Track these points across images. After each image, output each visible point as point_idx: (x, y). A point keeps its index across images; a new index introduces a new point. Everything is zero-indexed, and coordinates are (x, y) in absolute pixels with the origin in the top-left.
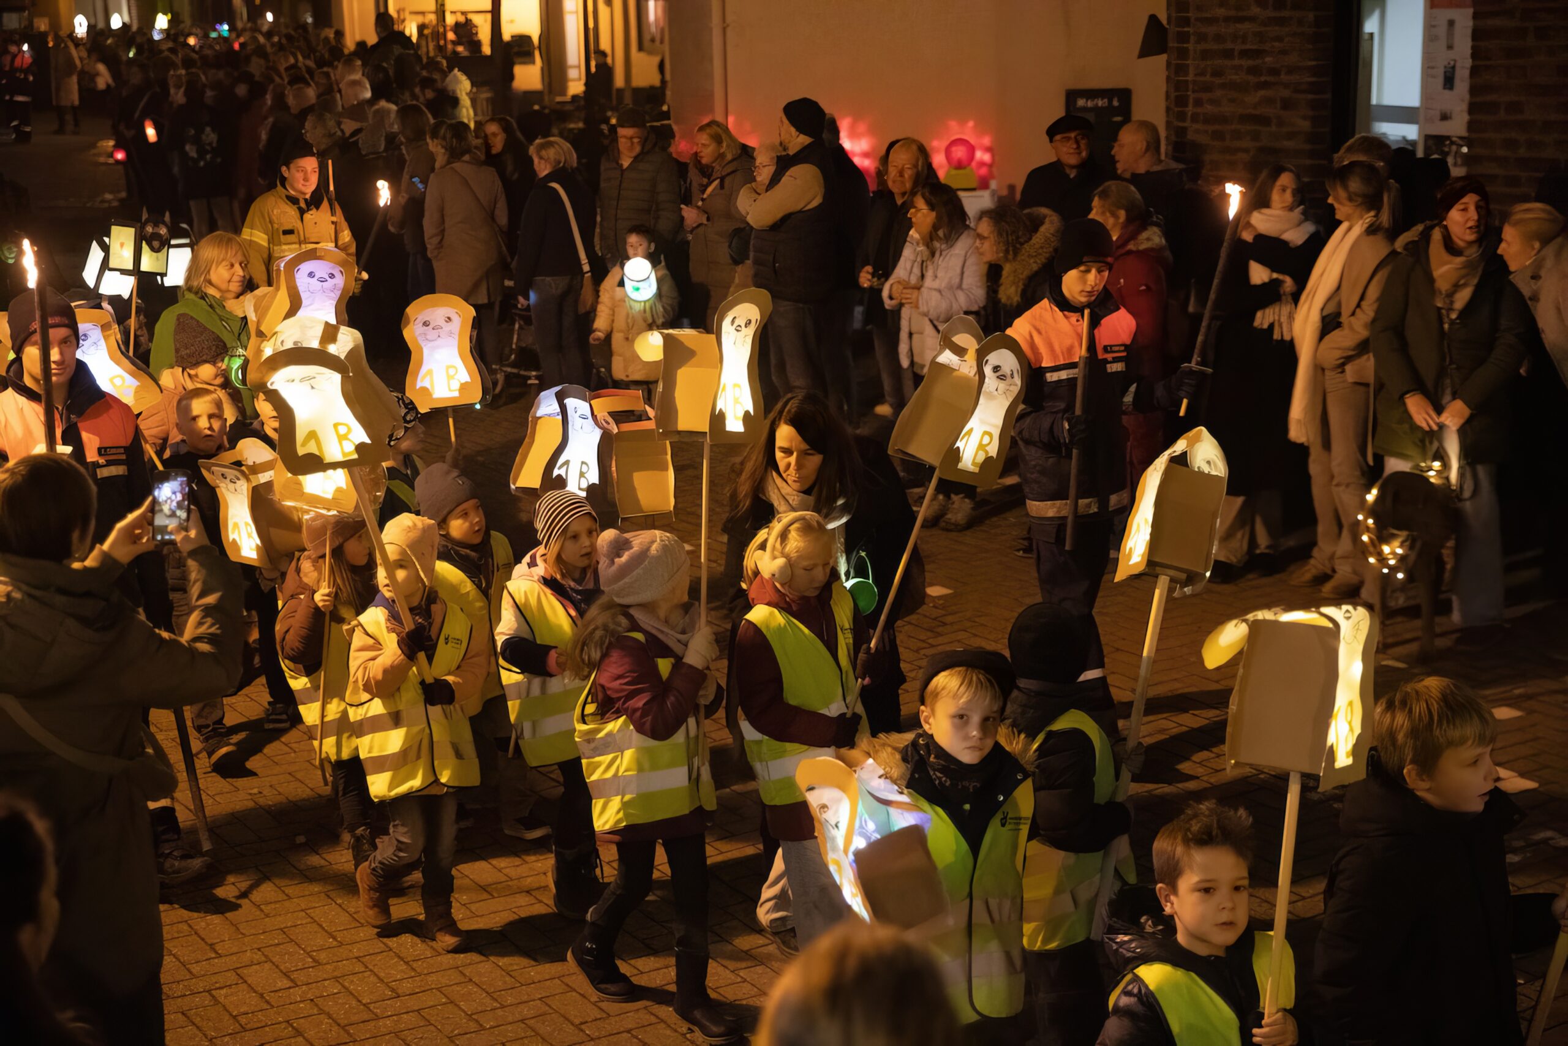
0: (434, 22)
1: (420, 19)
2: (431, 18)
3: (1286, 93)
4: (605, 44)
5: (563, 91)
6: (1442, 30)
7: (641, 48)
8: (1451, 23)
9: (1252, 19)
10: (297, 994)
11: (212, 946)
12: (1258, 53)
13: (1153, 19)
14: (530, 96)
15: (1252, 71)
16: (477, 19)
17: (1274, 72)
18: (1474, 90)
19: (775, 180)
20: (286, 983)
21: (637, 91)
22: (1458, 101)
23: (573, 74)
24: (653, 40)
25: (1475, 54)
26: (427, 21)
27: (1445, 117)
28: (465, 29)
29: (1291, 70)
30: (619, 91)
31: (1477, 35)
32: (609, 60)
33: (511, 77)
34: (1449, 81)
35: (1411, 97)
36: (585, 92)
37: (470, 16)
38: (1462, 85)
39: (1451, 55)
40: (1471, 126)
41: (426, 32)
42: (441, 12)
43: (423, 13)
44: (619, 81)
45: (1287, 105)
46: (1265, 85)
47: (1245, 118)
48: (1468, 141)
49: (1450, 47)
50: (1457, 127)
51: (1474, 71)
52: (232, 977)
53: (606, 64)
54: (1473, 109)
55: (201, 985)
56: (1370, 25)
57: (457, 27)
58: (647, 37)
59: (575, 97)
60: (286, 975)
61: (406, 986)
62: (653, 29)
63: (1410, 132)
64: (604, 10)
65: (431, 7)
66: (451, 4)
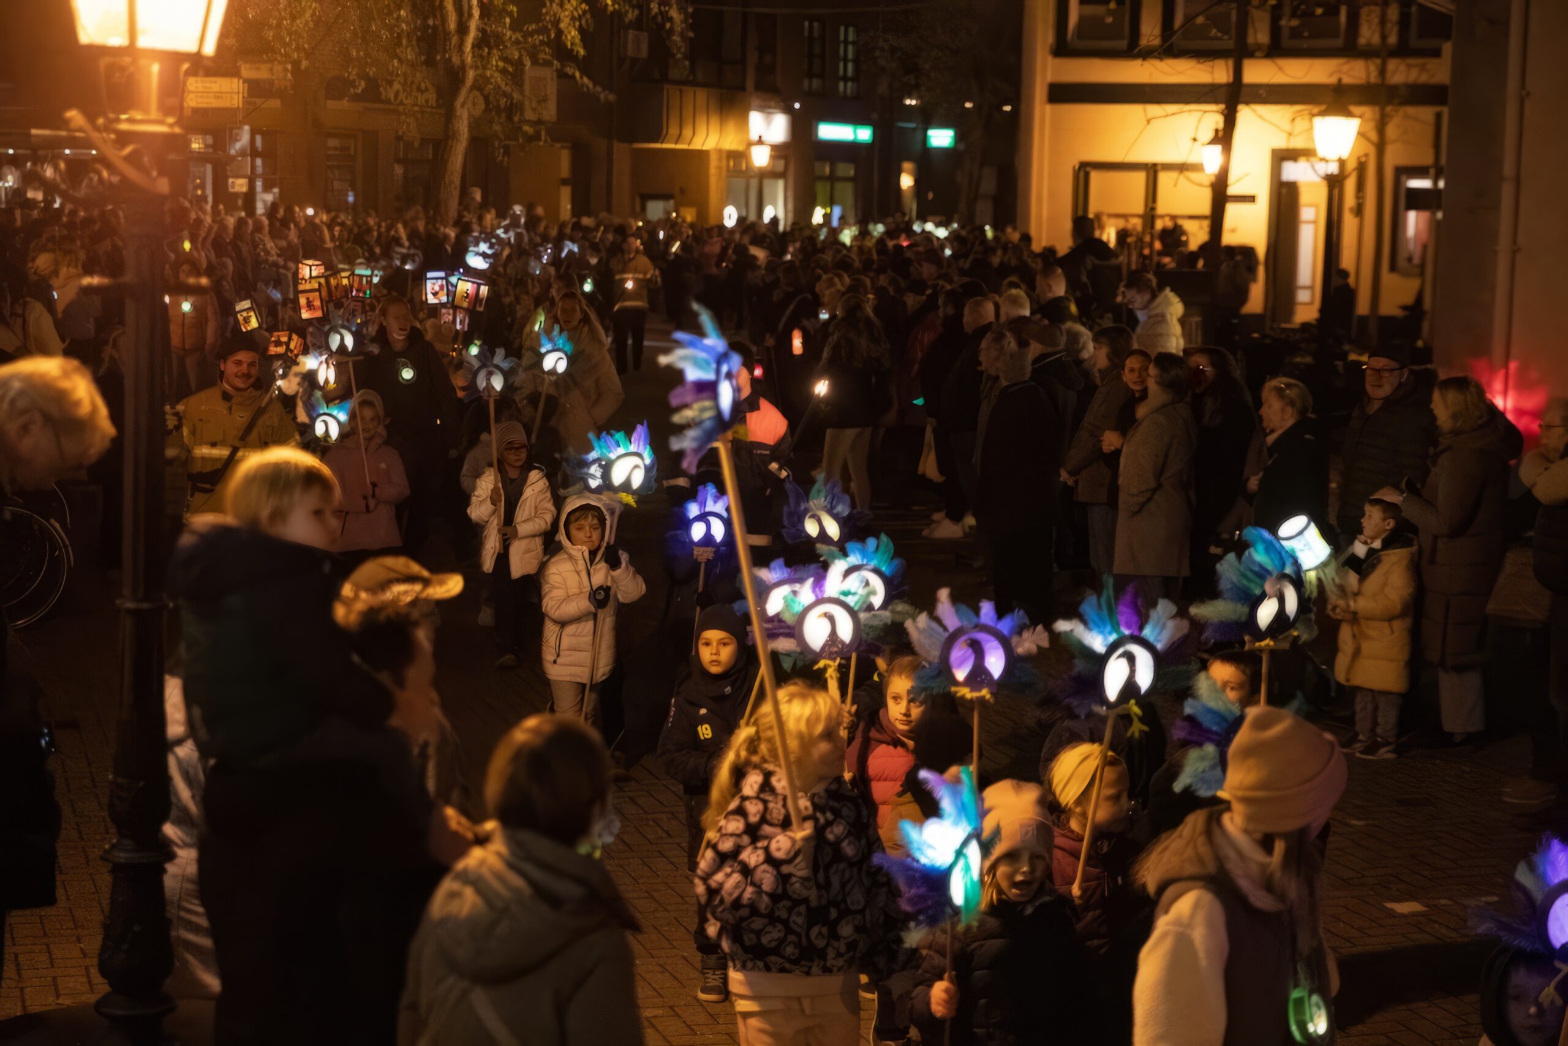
0: (1139, 228)
1: (1121, 223)
2: (1136, 223)
4: (1347, 260)
7: (1393, 268)
16: (1189, 226)
21: (1387, 322)
23: (1303, 296)
24: (1410, 259)
26: (1130, 226)
30: (1363, 319)
32: (1351, 280)
36: (1317, 320)
37: (1180, 222)
41: (1130, 240)
42: (1150, 216)
43: (1125, 216)
44: (1363, 307)
53: (1347, 285)
57: (1166, 234)
58: (1402, 255)
59: (1305, 326)
62: (1411, 246)
64: (1349, 224)
65: (1139, 207)
66: (1162, 208)
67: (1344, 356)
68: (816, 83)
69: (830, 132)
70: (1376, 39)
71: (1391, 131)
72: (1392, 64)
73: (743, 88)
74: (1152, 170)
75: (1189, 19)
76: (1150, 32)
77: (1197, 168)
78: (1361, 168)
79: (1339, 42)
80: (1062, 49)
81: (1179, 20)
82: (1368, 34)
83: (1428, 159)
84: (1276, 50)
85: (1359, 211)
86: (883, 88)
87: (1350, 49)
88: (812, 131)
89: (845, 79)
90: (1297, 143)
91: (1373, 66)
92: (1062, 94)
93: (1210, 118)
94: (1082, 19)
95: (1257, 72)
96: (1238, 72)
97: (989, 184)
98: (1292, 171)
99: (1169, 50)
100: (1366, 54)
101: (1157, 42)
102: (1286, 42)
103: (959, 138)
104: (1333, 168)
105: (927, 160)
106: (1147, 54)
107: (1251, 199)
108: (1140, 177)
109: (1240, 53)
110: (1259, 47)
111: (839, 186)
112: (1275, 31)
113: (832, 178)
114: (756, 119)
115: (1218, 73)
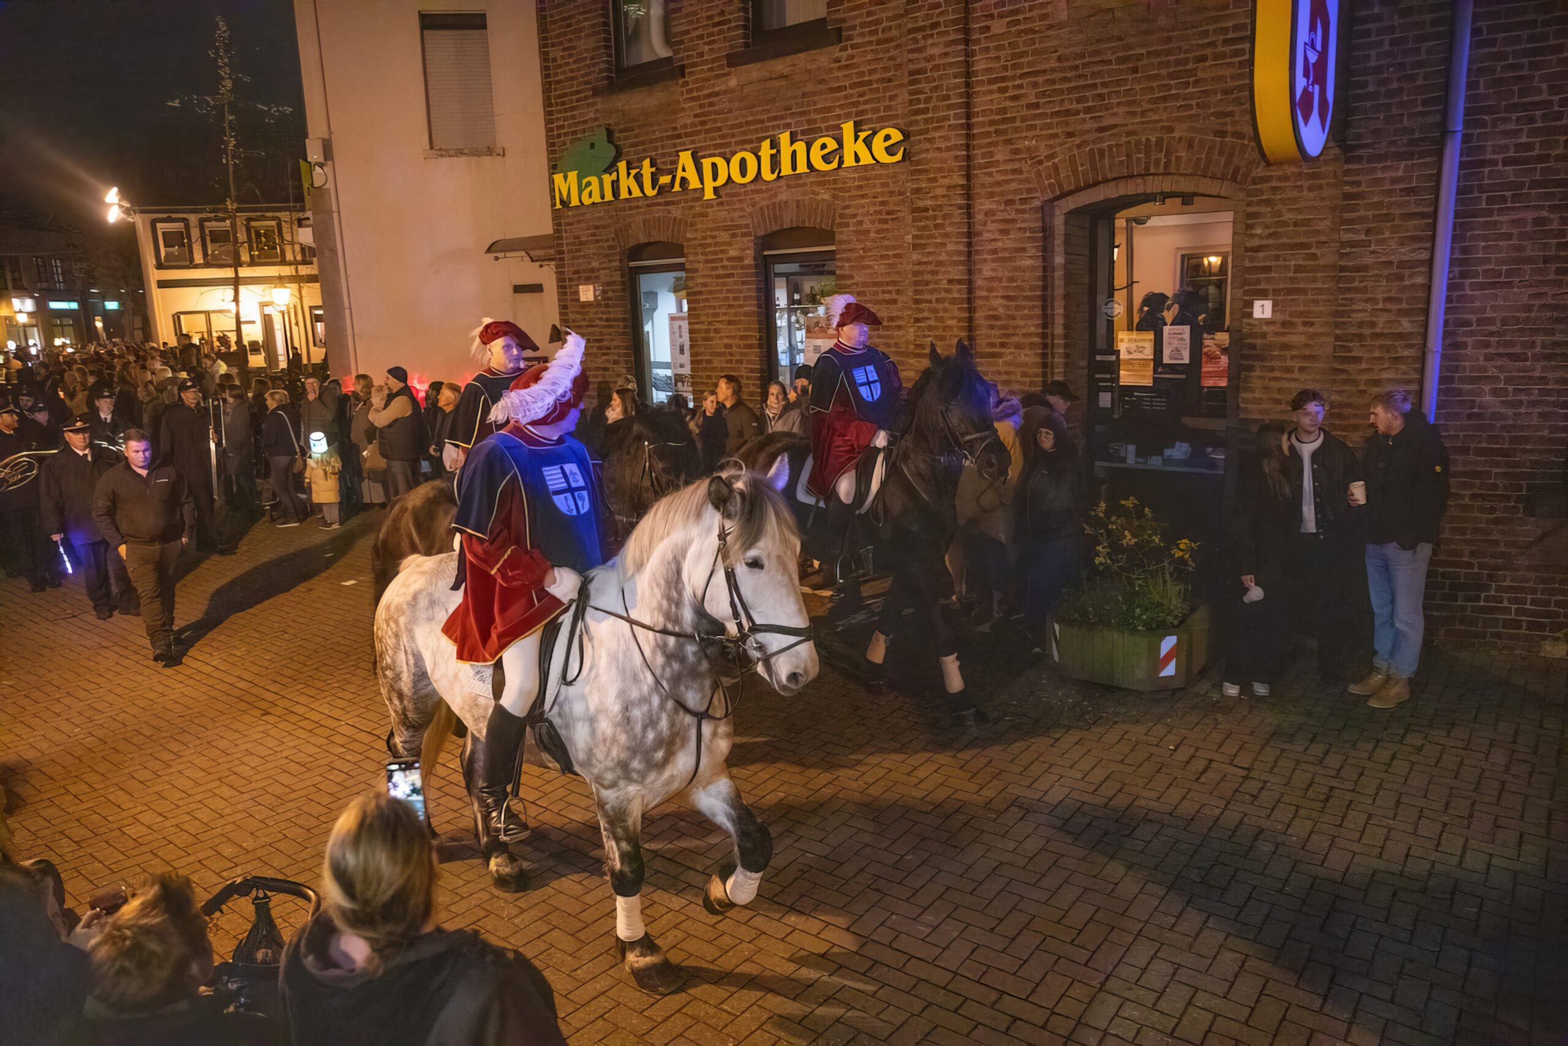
2: (206, 336)
3: (616, 358)
4: (297, 345)
5: (278, 365)
6: (676, 330)
7: (315, 345)
8: (680, 327)
9: (596, 326)
10: (168, 824)
11: (119, 806)
12: (600, 341)
13: (554, 326)
14: (259, 370)
15: (599, 348)
17: (609, 348)
18: (692, 355)
19: (387, 404)
20: (160, 819)
21: (315, 365)
22: (686, 358)
23: (281, 358)
24: (320, 341)
25: (691, 339)
26: (204, 336)
27: (682, 366)
28: (223, 340)
29: (615, 348)
31: (691, 332)
33: (247, 362)
34: (682, 351)
35: (668, 359)
38: (687, 352)
39: (681, 340)
40: (692, 370)
41: (203, 341)
42: (210, 332)
43: (202, 333)
44: (305, 361)
45: (616, 362)
46: (607, 354)
47: (597, 369)
48: (692, 376)
49: (681, 337)
50: (687, 371)
51: (691, 347)
52: (131, 821)
54: (692, 362)
55: (115, 826)
56: (647, 328)
57: (219, 338)
58: (318, 340)
59: (283, 370)
60: (161, 815)
61: (227, 811)
62: (321, 336)
63: (669, 373)
64: (295, 328)
65: (205, 329)
66: (214, 328)
67: (300, 380)
68: (45, 285)
69: (54, 305)
70: (292, 258)
71: (304, 292)
72: (300, 267)
73: (6, 288)
74: (207, 313)
75: (213, 251)
76: (198, 258)
77: (229, 311)
78: (295, 307)
79: (279, 260)
80: (160, 266)
81: (210, 252)
82: (289, 257)
83: (320, 303)
84: (253, 263)
85: (297, 324)
86: (79, 285)
87: (284, 262)
88: (46, 307)
89: (59, 282)
90: (267, 299)
91: (293, 268)
92: (162, 284)
93: (229, 292)
94: (166, 253)
95: (244, 272)
96: (236, 272)
97: (138, 323)
98: (268, 310)
99: (207, 265)
100: (290, 264)
101: (202, 261)
102: (257, 260)
103: (122, 304)
104: (284, 308)
105: (106, 315)
106: (196, 267)
107: (253, 322)
108: (203, 316)
109: (237, 264)
110: (245, 263)
111: (66, 329)
112: (252, 257)
113: (62, 325)
114: (16, 303)
115: (229, 273)
